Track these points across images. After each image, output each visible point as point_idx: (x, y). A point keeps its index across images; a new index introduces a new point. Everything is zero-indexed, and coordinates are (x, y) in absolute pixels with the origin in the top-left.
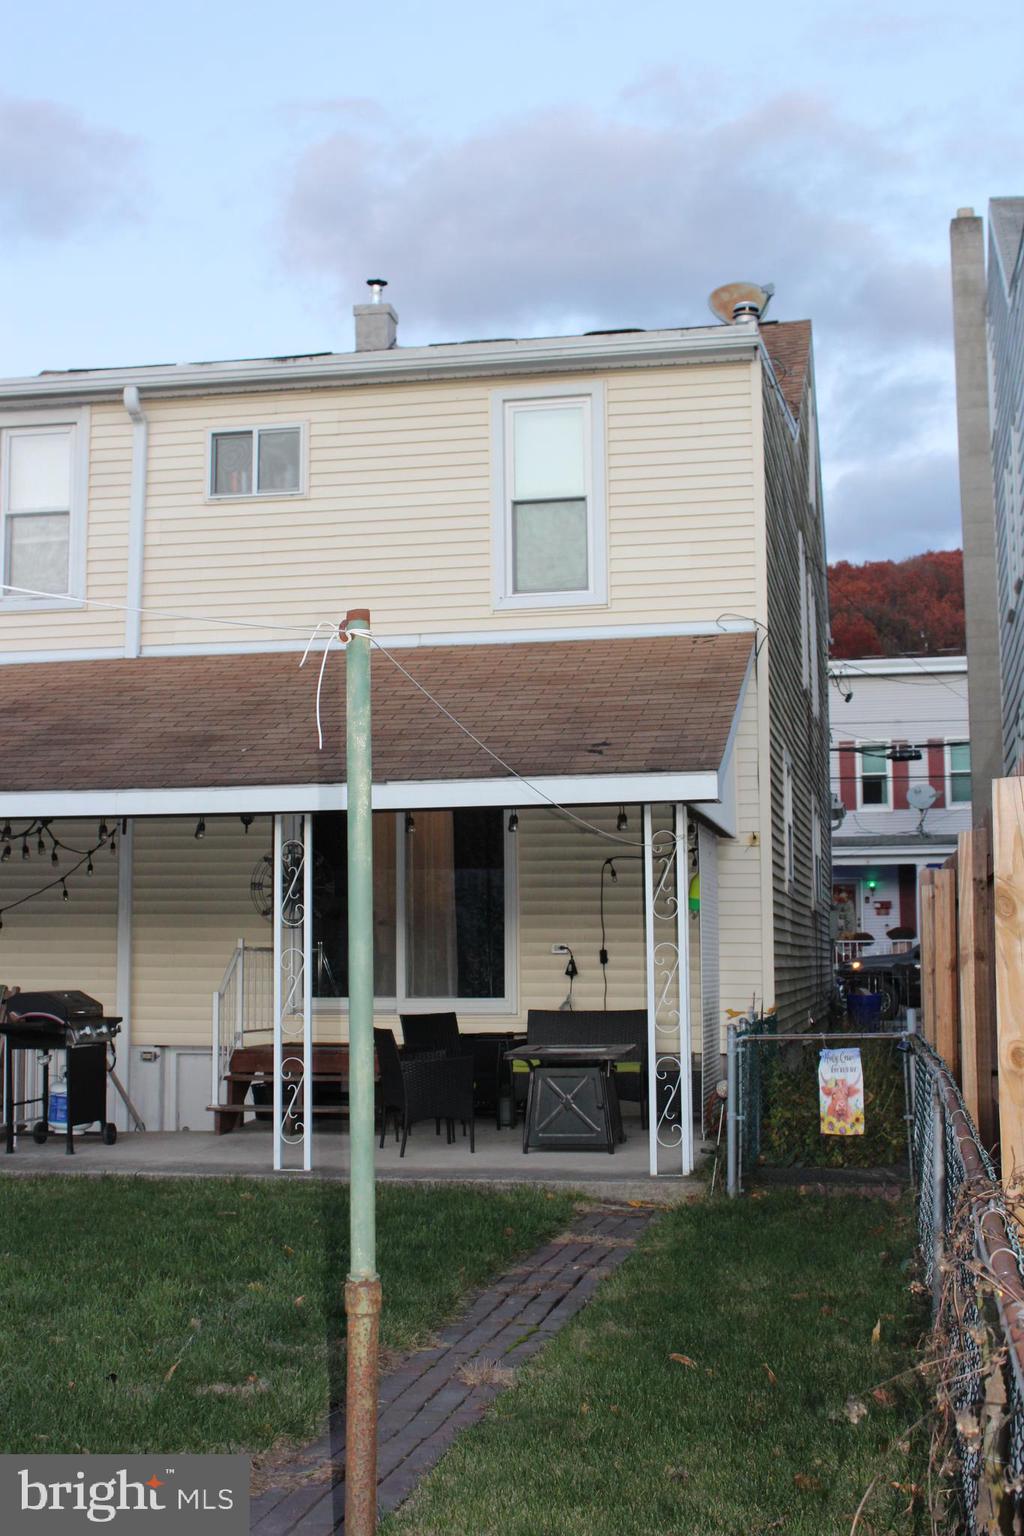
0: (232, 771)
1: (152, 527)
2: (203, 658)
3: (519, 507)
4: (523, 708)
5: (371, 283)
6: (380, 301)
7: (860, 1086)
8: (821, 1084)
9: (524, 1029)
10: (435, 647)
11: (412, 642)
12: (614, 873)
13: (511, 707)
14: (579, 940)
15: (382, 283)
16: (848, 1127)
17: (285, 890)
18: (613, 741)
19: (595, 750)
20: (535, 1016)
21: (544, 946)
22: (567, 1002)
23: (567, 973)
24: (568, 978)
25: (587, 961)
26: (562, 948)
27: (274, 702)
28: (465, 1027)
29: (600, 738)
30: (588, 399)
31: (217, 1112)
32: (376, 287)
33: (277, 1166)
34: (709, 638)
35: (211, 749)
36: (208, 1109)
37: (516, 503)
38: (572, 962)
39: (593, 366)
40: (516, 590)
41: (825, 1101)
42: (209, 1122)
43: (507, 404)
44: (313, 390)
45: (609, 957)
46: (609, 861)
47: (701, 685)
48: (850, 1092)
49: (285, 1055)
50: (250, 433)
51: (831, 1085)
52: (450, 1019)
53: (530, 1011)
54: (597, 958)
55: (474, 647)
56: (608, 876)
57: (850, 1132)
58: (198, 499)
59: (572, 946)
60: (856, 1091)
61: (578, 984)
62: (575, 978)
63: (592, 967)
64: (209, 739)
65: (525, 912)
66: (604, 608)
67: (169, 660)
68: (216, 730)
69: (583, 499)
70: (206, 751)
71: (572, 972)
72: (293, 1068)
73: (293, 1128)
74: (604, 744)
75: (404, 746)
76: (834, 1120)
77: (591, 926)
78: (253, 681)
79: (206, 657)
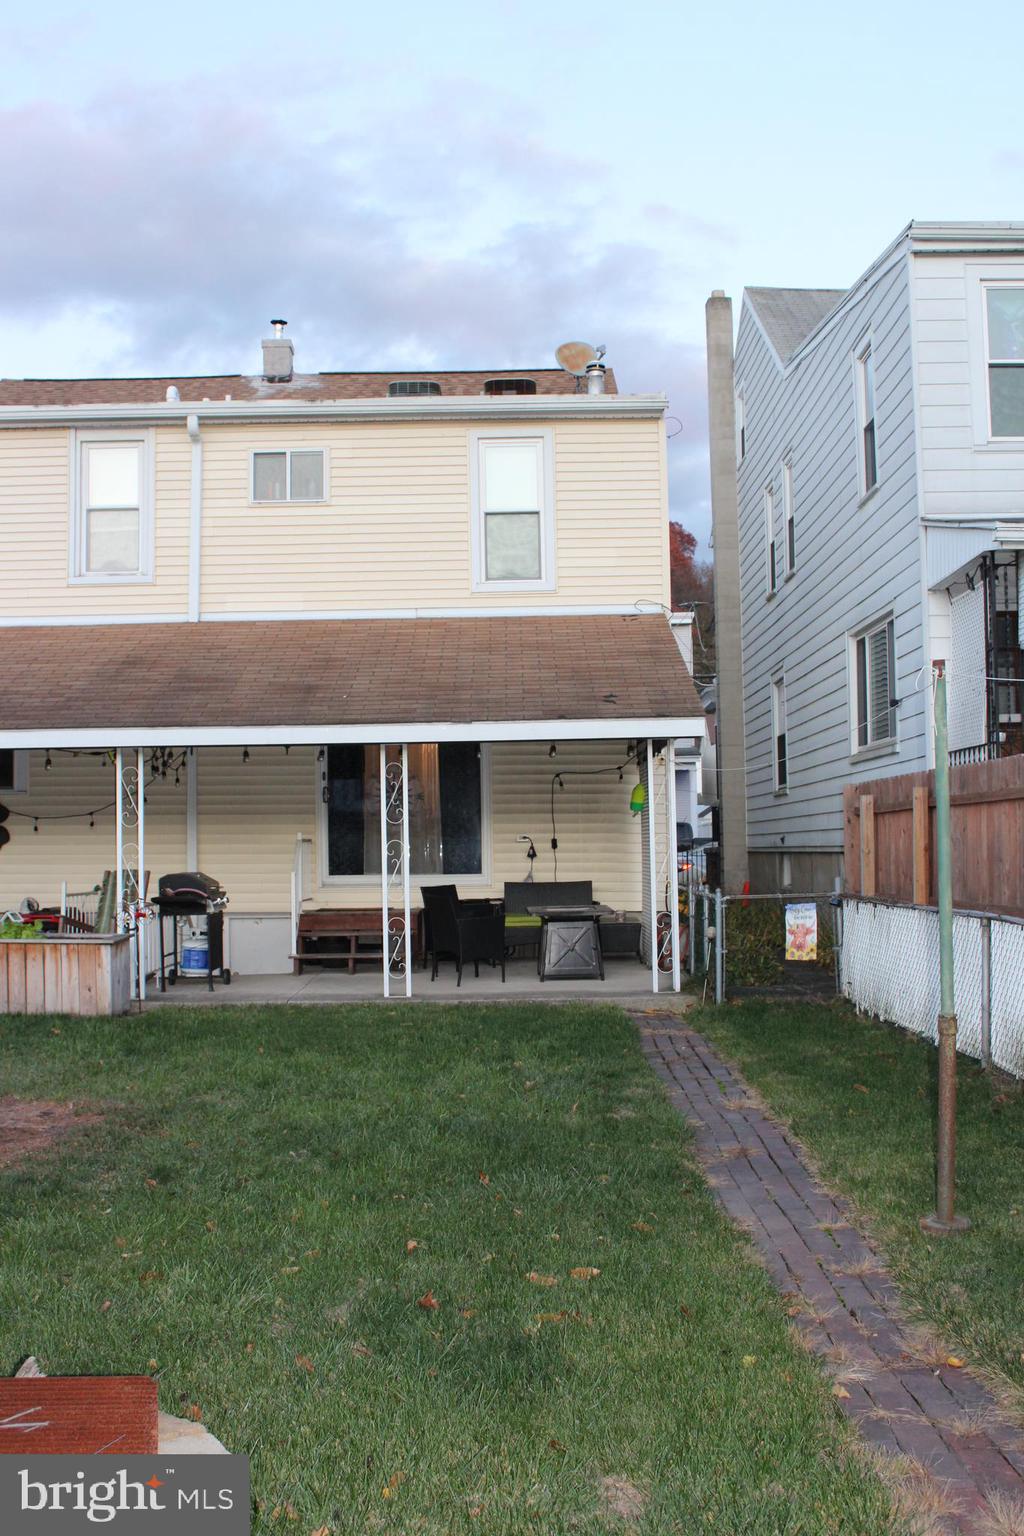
0: (347, 712)
1: (208, 522)
2: (253, 624)
3: (488, 516)
4: (532, 668)
5: (274, 322)
6: (281, 337)
7: (815, 928)
8: (788, 927)
9: (502, 895)
10: (432, 619)
11: (411, 614)
12: (561, 784)
13: (523, 667)
14: (536, 831)
15: (283, 323)
16: (804, 954)
17: (388, 798)
18: (617, 694)
19: (609, 699)
20: (509, 886)
21: (512, 836)
22: (530, 876)
23: (529, 855)
24: (530, 859)
25: (543, 847)
26: (525, 838)
27: (336, 660)
28: (462, 895)
29: (606, 691)
30: (540, 440)
31: (295, 959)
32: (279, 326)
33: (386, 995)
34: (634, 617)
35: (318, 695)
36: (290, 957)
37: (487, 514)
38: (532, 848)
39: (545, 416)
40: (487, 579)
41: (789, 938)
42: (290, 967)
43: (481, 441)
44: (333, 423)
45: (558, 844)
46: (558, 775)
47: (652, 653)
48: (808, 932)
49: (390, 916)
50: (284, 454)
51: (794, 928)
52: (452, 888)
53: (507, 884)
54: (550, 845)
55: (461, 620)
56: (557, 786)
57: (808, 958)
58: (244, 503)
59: (531, 836)
60: (812, 931)
61: (537, 863)
62: (534, 859)
63: (545, 851)
64: (310, 689)
65: (497, 812)
66: (553, 593)
67: (226, 624)
68: (310, 680)
69: (537, 513)
70: (314, 697)
71: (532, 855)
72: (397, 926)
73: (397, 967)
74: (612, 696)
75: (465, 695)
76: (797, 951)
77: (545, 821)
78: (308, 642)
79: (255, 622)
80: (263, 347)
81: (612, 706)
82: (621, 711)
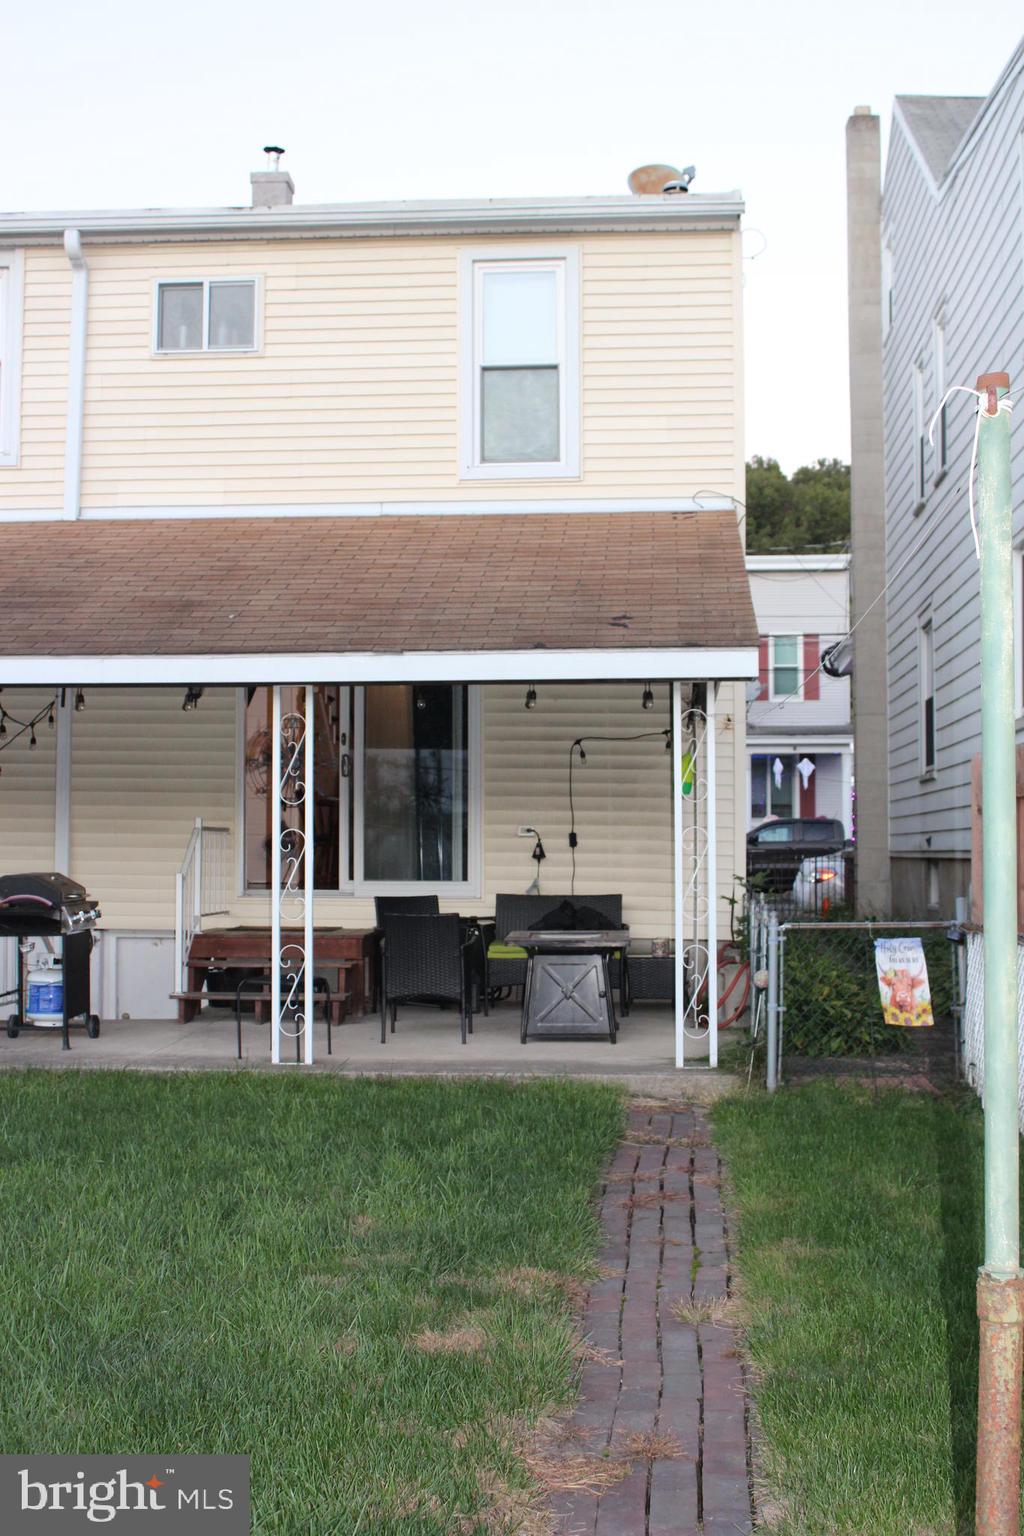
0: (226, 637)
1: (94, 381)
2: (150, 522)
3: (487, 374)
4: (519, 579)
5: (268, 150)
6: (277, 169)
7: (924, 976)
8: (880, 975)
9: (492, 913)
10: (400, 517)
11: (374, 511)
12: (583, 755)
13: (507, 578)
14: (546, 822)
15: (280, 151)
16: (913, 1018)
17: (284, 767)
18: (633, 614)
19: (618, 622)
20: (503, 901)
21: (510, 828)
22: (535, 886)
23: (535, 856)
24: (535, 861)
25: (556, 844)
26: (529, 831)
27: (244, 568)
29: (618, 611)
30: (562, 263)
31: (180, 999)
32: (273, 154)
33: (275, 1060)
34: (688, 515)
35: (194, 615)
36: (172, 997)
37: (485, 369)
38: (539, 845)
39: (567, 228)
40: (483, 460)
41: (885, 991)
42: (172, 1011)
43: (477, 265)
44: (269, 241)
45: (578, 840)
46: (578, 742)
47: (701, 560)
48: (914, 984)
49: (284, 941)
50: (201, 284)
51: (891, 975)
53: (499, 897)
54: (567, 841)
55: (442, 517)
56: (577, 758)
57: (917, 1023)
58: (144, 354)
59: (538, 828)
60: (921, 982)
61: (545, 868)
62: (542, 861)
63: (560, 850)
64: (188, 606)
65: (490, 793)
66: (576, 481)
67: (113, 523)
68: (194, 595)
69: (555, 367)
70: (189, 616)
71: (539, 856)
72: (293, 957)
74: (624, 617)
75: (407, 616)
76: (897, 1012)
77: (559, 808)
78: (214, 546)
79: (153, 520)
80: (252, 182)
81: (621, 631)
82: (630, 639)
